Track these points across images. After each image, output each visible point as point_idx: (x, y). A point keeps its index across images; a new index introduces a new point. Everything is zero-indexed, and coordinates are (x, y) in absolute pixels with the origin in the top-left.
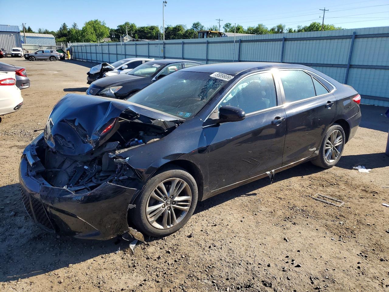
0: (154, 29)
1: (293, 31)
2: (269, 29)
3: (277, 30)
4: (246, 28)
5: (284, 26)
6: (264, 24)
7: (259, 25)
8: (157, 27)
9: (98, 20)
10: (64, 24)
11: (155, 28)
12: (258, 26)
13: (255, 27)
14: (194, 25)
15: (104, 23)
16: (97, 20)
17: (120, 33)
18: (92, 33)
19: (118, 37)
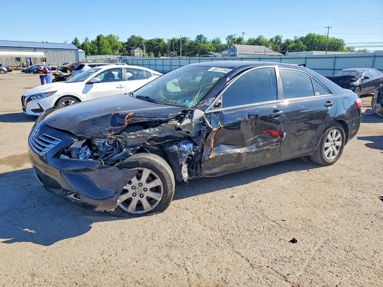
2: (268, 40)
3: (274, 41)
6: (263, 36)
7: (259, 37)
9: (113, 35)
10: (76, 38)
11: (162, 40)
13: (256, 38)
14: (197, 37)
15: (118, 38)
16: (111, 35)
17: (130, 46)
18: (108, 47)
19: (129, 49)
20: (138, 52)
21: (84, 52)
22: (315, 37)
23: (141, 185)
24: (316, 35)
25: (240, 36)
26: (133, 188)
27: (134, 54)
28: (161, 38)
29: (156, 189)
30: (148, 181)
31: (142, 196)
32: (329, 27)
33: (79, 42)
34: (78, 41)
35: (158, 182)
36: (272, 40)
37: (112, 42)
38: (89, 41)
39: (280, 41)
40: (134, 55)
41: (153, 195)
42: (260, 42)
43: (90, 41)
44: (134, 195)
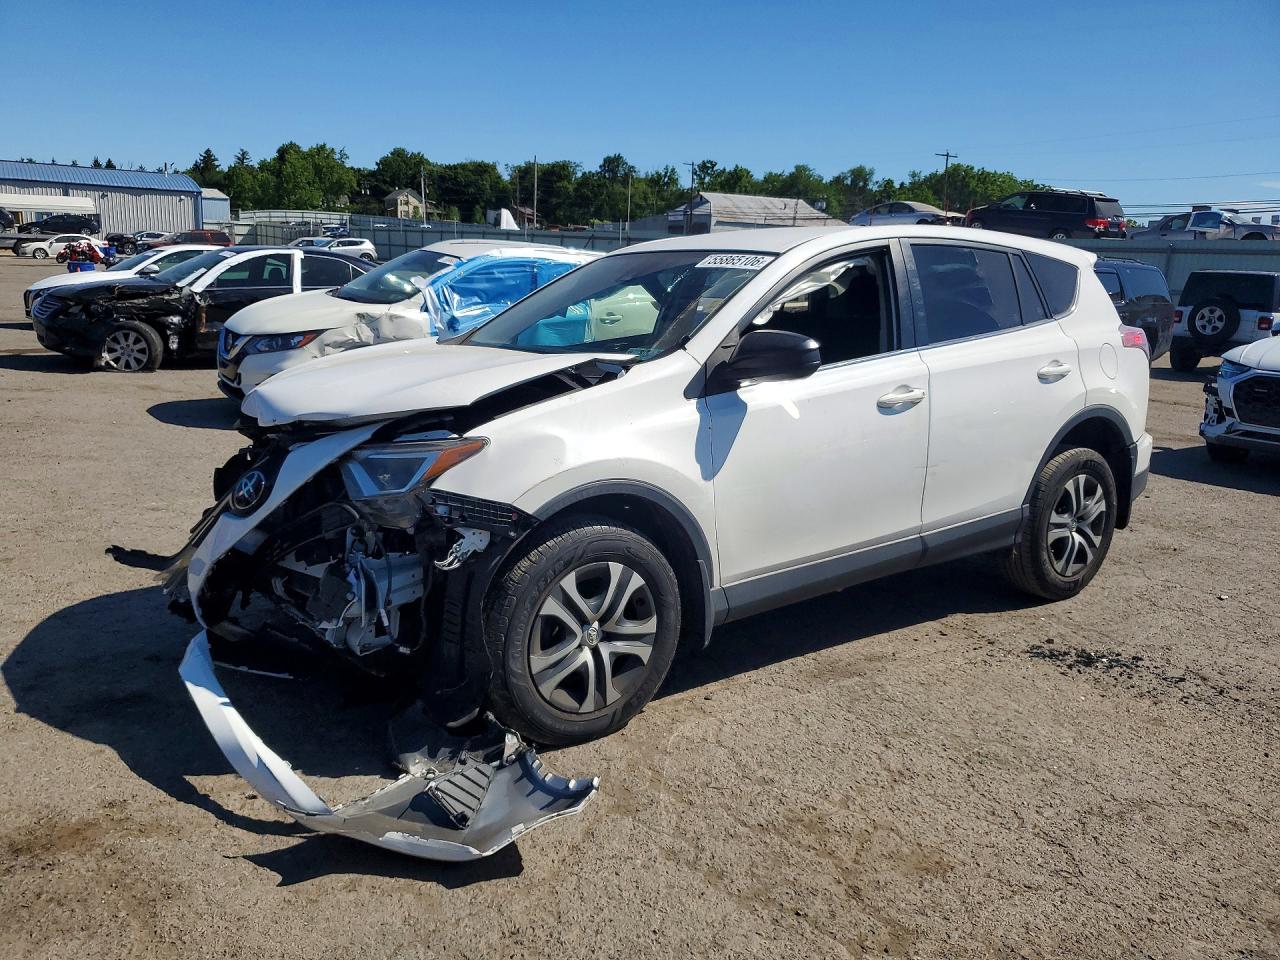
0: (485, 171)
1: (897, 185)
2: (827, 178)
3: (849, 183)
4: (759, 175)
5: (871, 173)
7: (798, 168)
8: (493, 167)
9: (328, 147)
10: (208, 152)
11: (490, 169)
12: (794, 170)
13: (787, 174)
15: (343, 155)
16: (323, 147)
17: (385, 182)
18: (309, 183)
19: (379, 194)
20: (409, 204)
21: (226, 200)
22: (973, 177)
23: (128, 346)
24: (976, 170)
25: (737, 166)
26: (122, 348)
27: (396, 208)
28: (488, 160)
29: (142, 351)
30: (135, 343)
31: (129, 356)
32: (947, 155)
33: (216, 163)
34: (214, 160)
35: (143, 345)
36: (838, 180)
37: (324, 170)
38: (251, 163)
39: (866, 185)
40: (394, 213)
41: (139, 356)
42: (801, 187)
43: (254, 161)
44: (123, 354)
